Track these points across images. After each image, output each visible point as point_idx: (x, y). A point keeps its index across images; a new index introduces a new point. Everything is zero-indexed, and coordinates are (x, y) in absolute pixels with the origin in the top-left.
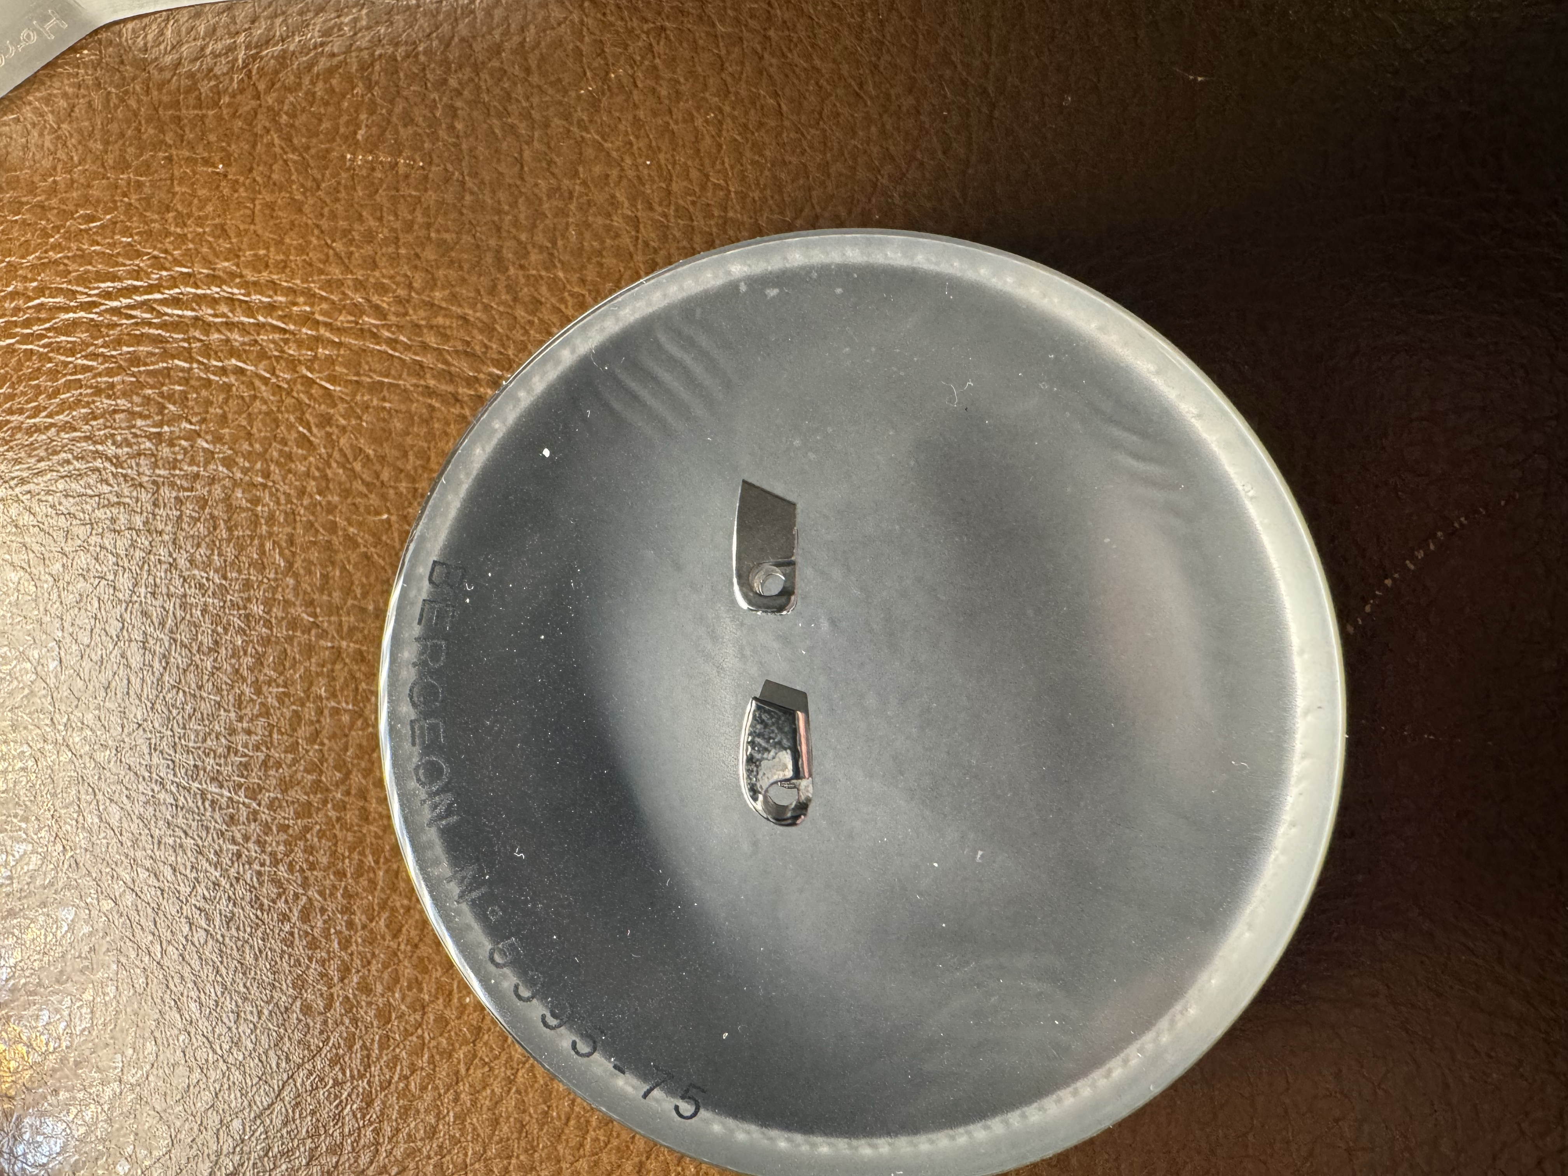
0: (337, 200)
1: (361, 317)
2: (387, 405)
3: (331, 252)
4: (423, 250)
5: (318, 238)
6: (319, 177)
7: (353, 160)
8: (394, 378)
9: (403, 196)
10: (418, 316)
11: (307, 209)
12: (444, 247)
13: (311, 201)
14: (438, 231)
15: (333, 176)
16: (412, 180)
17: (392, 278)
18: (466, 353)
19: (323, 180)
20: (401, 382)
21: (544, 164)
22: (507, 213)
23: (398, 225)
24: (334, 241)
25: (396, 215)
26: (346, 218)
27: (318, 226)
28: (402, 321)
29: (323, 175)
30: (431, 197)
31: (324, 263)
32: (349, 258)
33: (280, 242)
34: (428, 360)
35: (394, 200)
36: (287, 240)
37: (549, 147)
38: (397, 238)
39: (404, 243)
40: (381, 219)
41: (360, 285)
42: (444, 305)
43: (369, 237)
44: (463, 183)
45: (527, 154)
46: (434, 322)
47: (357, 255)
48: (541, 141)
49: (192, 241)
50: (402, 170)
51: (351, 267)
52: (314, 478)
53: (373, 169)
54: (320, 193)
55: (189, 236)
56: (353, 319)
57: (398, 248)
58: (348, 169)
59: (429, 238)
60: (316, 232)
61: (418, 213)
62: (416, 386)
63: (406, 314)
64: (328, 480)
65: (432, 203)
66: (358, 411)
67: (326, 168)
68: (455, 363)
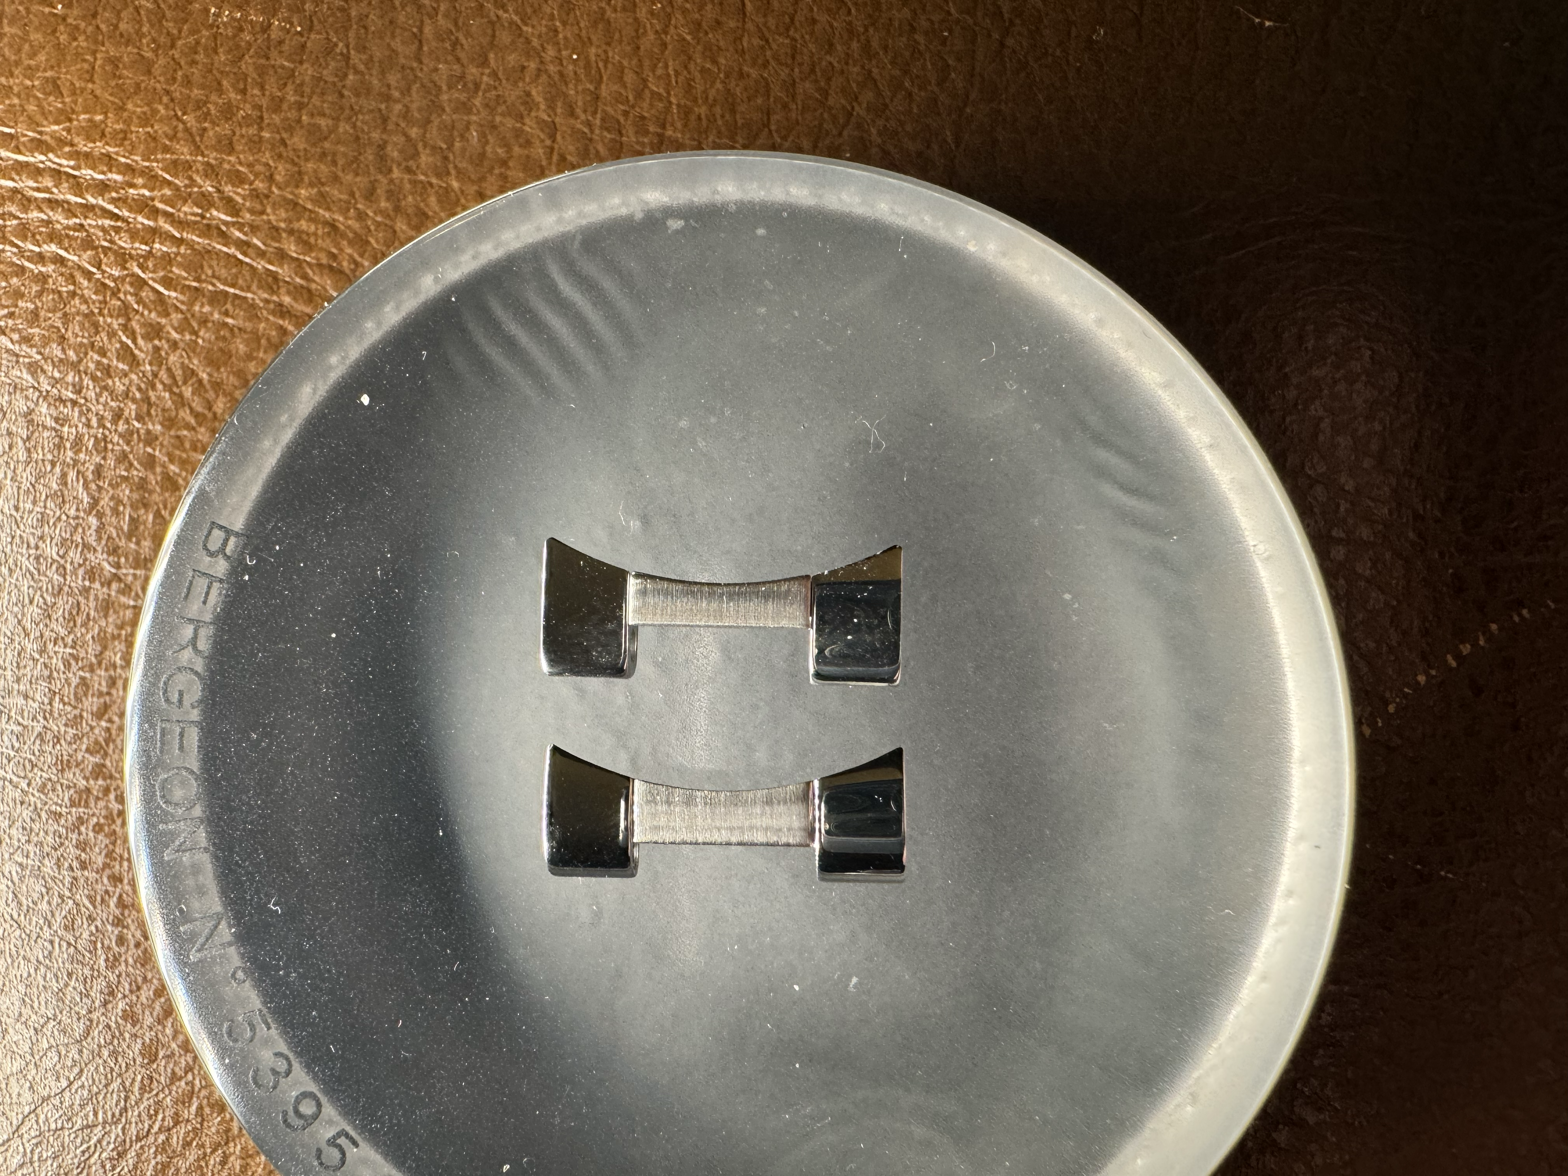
0: (194, 62)
1: (208, 210)
2: (230, 321)
3: (181, 126)
4: (292, 135)
5: (167, 107)
6: (175, 32)
7: (217, 15)
8: (242, 289)
9: (273, 66)
10: (276, 216)
11: (157, 70)
12: (316, 135)
13: (162, 61)
14: (312, 115)
15: (193, 32)
16: (285, 48)
17: (250, 165)
18: (331, 268)
19: (179, 38)
20: (249, 295)
21: (447, 45)
22: (398, 101)
23: (264, 102)
24: (184, 114)
25: (262, 88)
26: (203, 87)
27: (168, 92)
28: (258, 220)
29: (180, 32)
30: (308, 71)
31: (171, 140)
32: (202, 136)
33: (122, 108)
34: (284, 271)
35: (262, 71)
36: (130, 106)
37: (456, 24)
38: (261, 118)
39: (269, 124)
40: (244, 92)
41: (211, 171)
42: (309, 206)
43: (228, 112)
44: (347, 58)
45: (428, 30)
46: (296, 226)
47: (211, 133)
48: (446, 16)
49: (18, 96)
50: (275, 34)
51: (202, 147)
52: (134, 400)
53: (241, 29)
54: (173, 51)
55: (16, 89)
56: (200, 211)
57: (261, 129)
58: (211, 26)
59: (299, 121)
60: (165, 99)
61: (290, 88)
62: (267, 301)
63: (263, 212)
64: (150, 404)
65: (307, 79)
66: (195, 325)
67: (186, 21)
68: (316, 278)
